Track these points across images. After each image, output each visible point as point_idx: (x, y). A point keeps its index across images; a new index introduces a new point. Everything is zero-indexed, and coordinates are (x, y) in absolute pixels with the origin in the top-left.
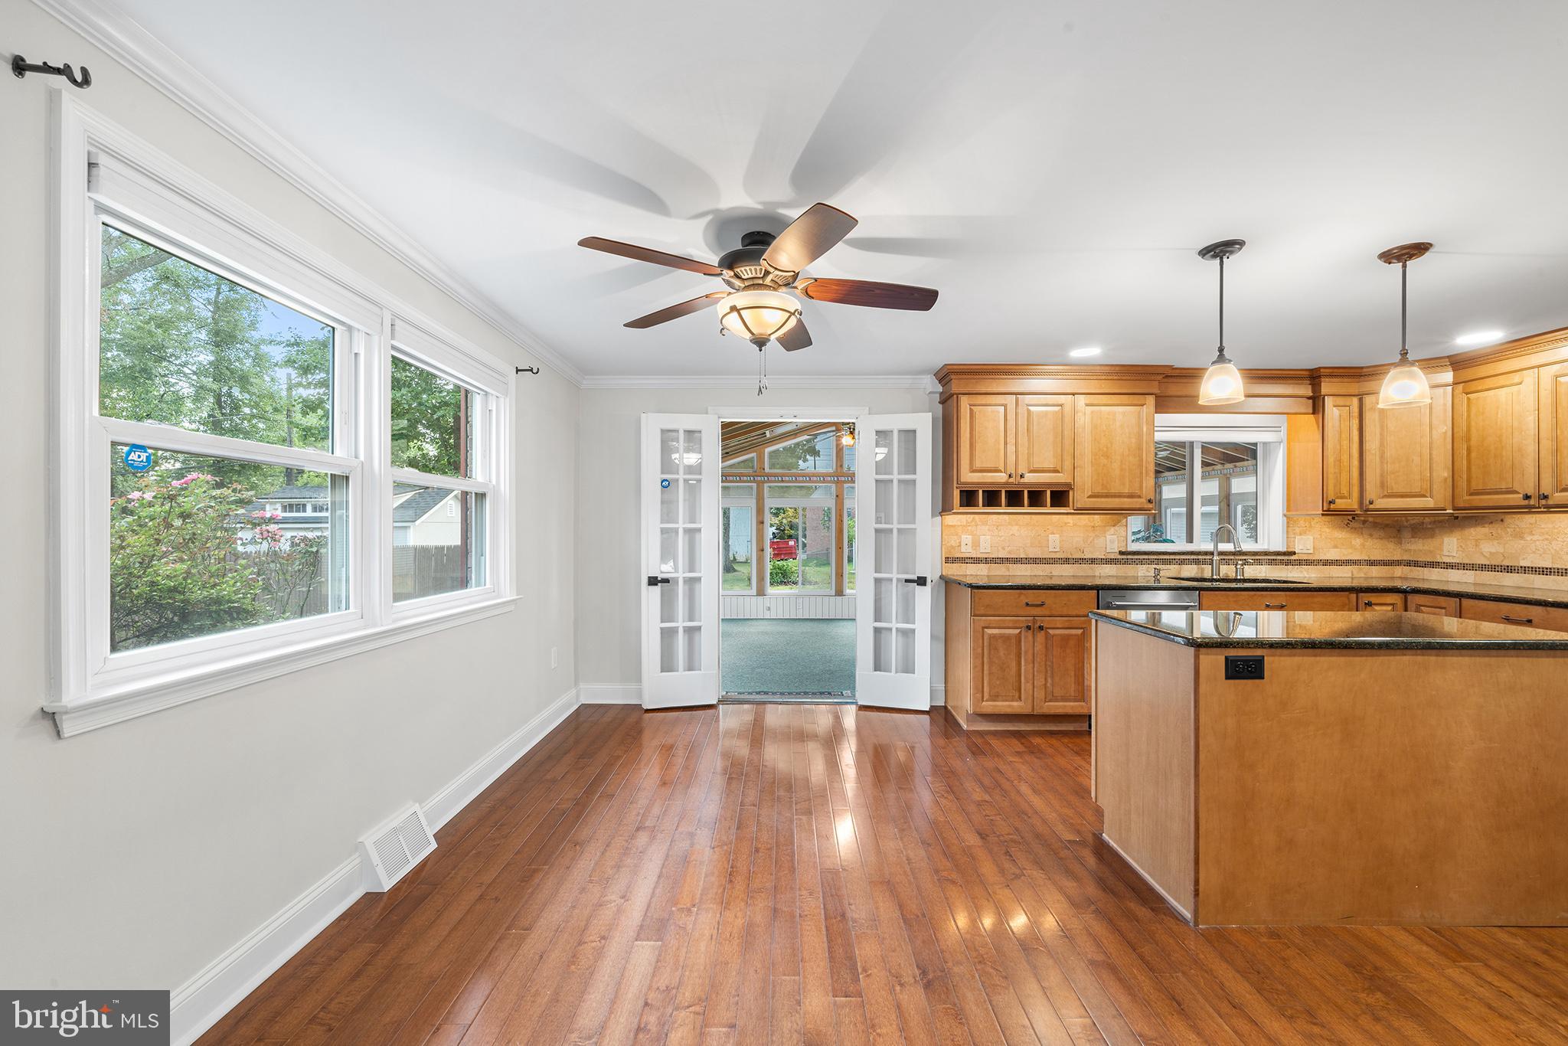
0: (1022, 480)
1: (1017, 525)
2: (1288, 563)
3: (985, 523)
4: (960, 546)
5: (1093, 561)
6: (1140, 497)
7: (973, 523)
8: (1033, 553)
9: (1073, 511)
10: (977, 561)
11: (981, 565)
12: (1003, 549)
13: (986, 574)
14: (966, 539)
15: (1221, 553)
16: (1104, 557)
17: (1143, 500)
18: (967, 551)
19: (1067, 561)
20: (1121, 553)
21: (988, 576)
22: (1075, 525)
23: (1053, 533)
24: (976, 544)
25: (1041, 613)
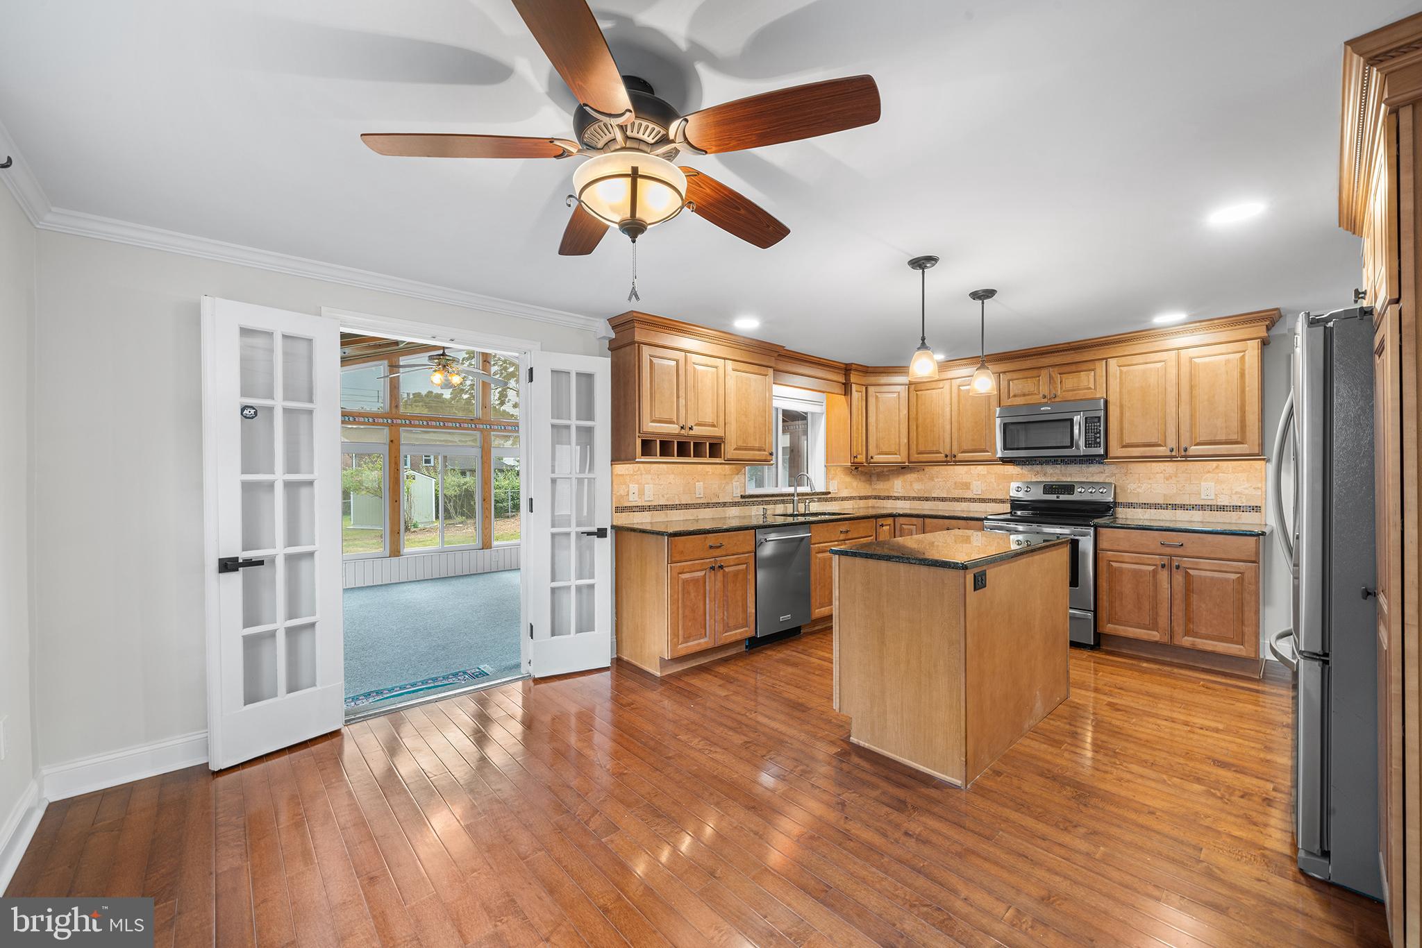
0: (691, 433)
1: (673, 473)
2: (826, 500)
3: (648, 472)
4: (628, 495)
5: (724, 504)
6: (765, 450)
7: (638, 473)
8: (686, 500)
9: (724, 462)
10: (642, 509)
11: (646, 513)
12: (663, 496)
13: (649, 521)
14: (634, 488)
15: (798, 495)
16: (731, 501)
17: (766, 453)
18: (634, 500)
19: (707, 505)
20: (742, 497)
21: (651, 523)
22: (713, 473)
23: (698, 481)
24: (641, 493)
25: (720, 554)
